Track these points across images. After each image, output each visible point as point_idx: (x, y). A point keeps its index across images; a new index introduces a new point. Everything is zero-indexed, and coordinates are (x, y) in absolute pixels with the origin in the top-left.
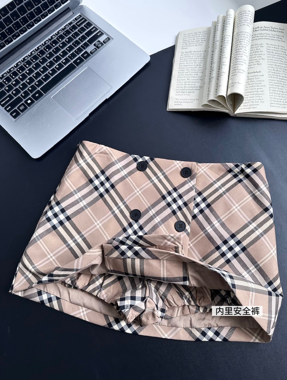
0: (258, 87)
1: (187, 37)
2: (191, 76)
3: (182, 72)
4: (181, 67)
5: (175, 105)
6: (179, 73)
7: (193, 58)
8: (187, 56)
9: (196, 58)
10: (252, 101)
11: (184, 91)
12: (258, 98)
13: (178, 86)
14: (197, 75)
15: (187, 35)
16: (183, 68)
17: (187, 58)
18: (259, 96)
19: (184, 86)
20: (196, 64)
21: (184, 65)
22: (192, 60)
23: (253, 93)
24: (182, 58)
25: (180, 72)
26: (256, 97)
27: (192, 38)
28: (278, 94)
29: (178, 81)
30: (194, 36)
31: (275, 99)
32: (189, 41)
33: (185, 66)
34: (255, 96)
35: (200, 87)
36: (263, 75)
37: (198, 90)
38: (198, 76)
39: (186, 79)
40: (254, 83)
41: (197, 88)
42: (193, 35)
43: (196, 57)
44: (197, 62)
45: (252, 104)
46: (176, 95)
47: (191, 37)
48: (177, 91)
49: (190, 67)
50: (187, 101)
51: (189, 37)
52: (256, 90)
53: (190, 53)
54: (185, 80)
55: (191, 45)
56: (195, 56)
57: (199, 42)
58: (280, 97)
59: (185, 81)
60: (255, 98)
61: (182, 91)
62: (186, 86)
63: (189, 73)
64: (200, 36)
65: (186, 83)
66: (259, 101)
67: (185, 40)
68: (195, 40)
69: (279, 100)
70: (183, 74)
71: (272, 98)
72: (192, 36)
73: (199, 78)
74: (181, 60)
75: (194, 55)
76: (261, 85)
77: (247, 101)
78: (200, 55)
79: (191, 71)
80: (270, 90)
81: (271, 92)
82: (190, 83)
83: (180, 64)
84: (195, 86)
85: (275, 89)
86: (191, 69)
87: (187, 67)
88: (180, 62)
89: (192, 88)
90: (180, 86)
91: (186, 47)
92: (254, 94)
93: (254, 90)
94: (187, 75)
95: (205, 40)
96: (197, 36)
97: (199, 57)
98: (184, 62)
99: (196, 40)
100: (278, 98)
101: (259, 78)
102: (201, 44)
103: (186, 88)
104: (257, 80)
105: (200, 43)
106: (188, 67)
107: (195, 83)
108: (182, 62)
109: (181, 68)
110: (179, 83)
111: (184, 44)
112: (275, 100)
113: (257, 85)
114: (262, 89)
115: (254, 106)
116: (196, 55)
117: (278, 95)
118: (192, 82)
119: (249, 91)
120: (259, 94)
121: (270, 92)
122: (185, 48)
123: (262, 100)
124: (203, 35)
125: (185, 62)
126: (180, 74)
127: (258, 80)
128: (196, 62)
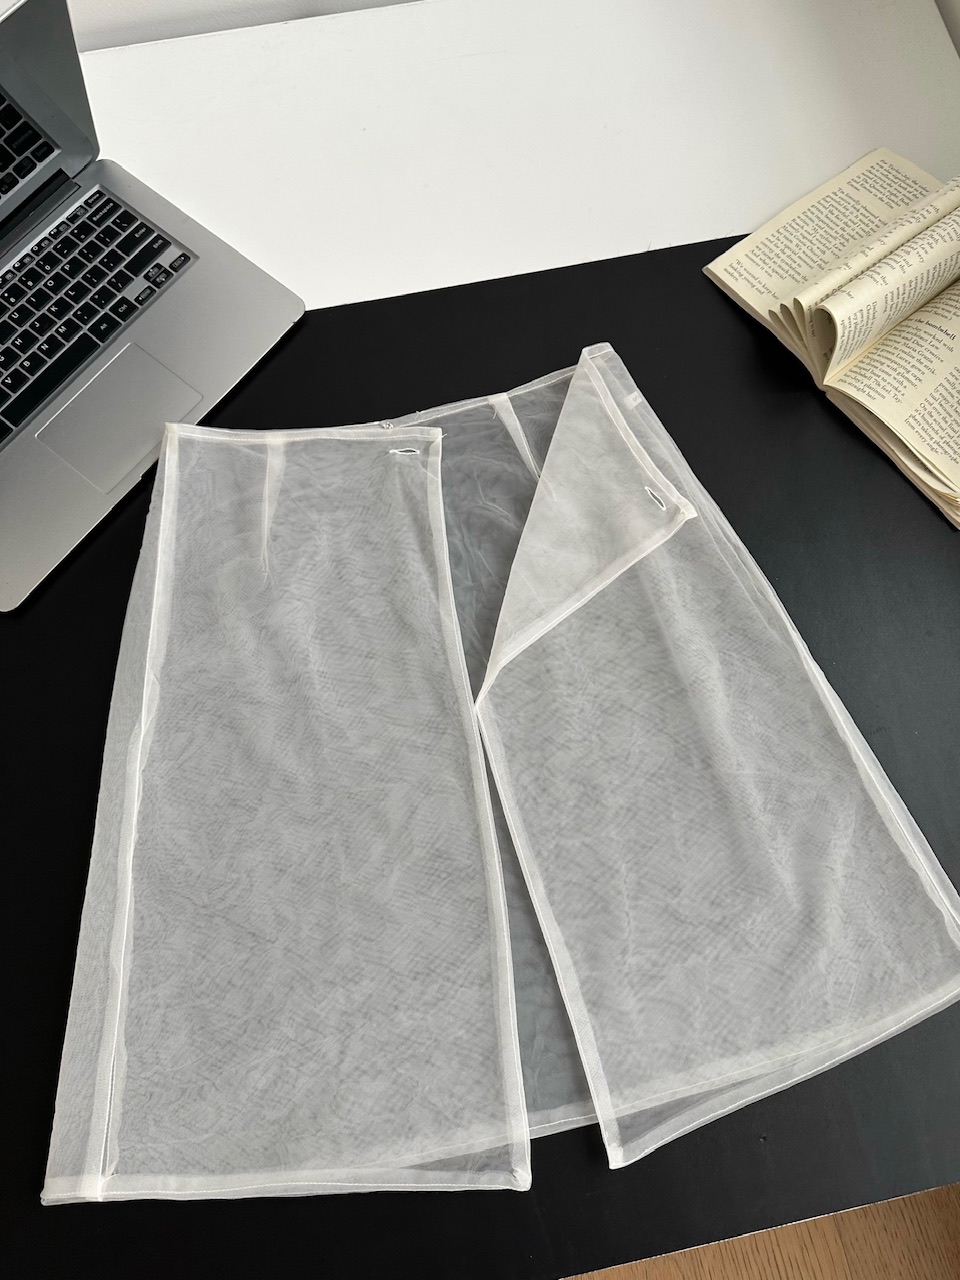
0: (918, 365)
1: (882, 170)
2: (808, 244)
3: (802, 224)
4: (809, 214)
5: (725, 270)
6: (794, 220)
7: (852, 217)
8: (842, 202)
9: (853, 222)
10: (879, 380)
11: (767, 261)
12: (896, 385)
13: (767, 242)
14: (824, 253)
15: (886, 167)
16: (811, 219)
17: (838, 207)
18: (902, 383)
19: (778, 251)
20: (841, 232)
21: (820, 215)
22: (843, 218)
23: (895, 366)
24: (828, 199)
25: (798, 221)
26: (895, 379)
27: (889, 182)
28: (948, 413)
29: (777, 235)
30: (896, 181)
31: (932, 416)
32: (878, 181)
33: (818, 218)
34: (894, 374)
35: (805, 278)
36: (951, 350)
37: (796, 280)
38: (822, 256)
39: (795, 242)
40: (918, 348)
41: (796, 276)
42: (896, 178)
43: (856, 221)
44: (848, 230)
45: (873, 385)
46: (747, 255)
47: (890, 176)
48: (757, 251)
49: (827, 228)
50: (755, 282)
51: (886, 173)
52: (909, 367)
53: (852, 203)
54: (791, 241)
55: (872, 190)
56: (857, 217)
57: (893, 198)
58: (946, 422)
59: (788, 243)
60: (890, 379)
61: (763, 257)
62: (781, 255)
63: (810, 238)
64: (909, 189)
65: (786, 250)
66: (893, 390)
67: (873, 171)
68: (889, 188)
69: (936, 428)
70: (800, 229)
71: (925, 409)
72: (893, 178)
73: (820, 262)
74: (822, 202)
75: (856, 213)
76: (928, 364)
77: (868, 374)
78: (867, 222)
79: (819, 238)
80: (936, 390)
81: (937, 396)
82: (793, 256)
83: (813, 206)
84: (798, 270)
85: (949, 398)
86: (824, 234)
87: (820, 224)
88: (819, 202)
89: (787, 268)
90: (772, 246)
91: (859, 187)
92: (895, 370)
93: (902, 363)
94: (804, 237)
95: (908, 204)
96: (903, 185)
97: (863, 226)
98: (823, 210)
99: (892, 190)
100: (940, 419)
101: (937, 348)
102: (893, 204)
103: (776, 259)
104: (930, 348)
105: (893, 201)
106: (823, 225)
107: (801, 263)
108: (820, 207)
109: (807, 216)
110: (772, 239)
111: (863, 177)
112: (927, 417)
113: (920, 357)
114: (923, 373)
115: (872, 393)
116: (861, 217)
117: (944, 414)
118: (799, 257)
119: (893, 358)
120: (908, 380)
121: (934, 394)
122: (856, 188)
123: (900, 396)
124: (915, 193)
125: (826, 212)
126: (794, 225)
127: (933, 350)
128: (846, 228)
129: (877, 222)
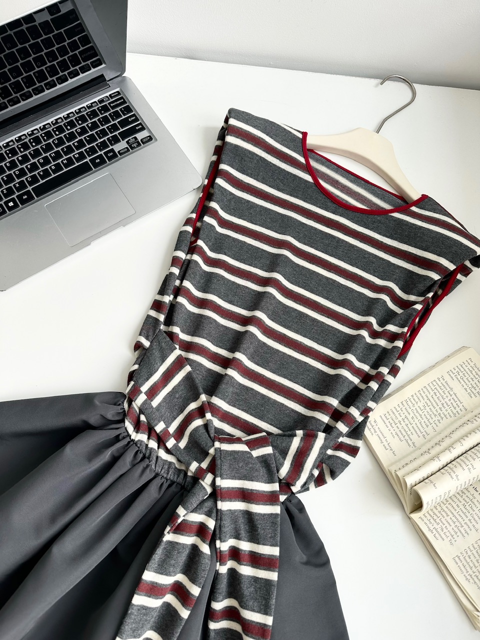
0: (469, 523)
1: (469, 366)
2: (419, 418)
3: (417, 400)
4: (422, 393)
6: (412, 396)
9: (447, 404)
10: (444, 527)
11: (393, 425)
12: (453, 533)
13: (395, 411)
14: (427, 426)
15: (472, 364)
16: (422, 397)
17: (440, 390)
18: (456, 533)
19: (400, 419)
20: (439, 411)
22: (442, 400)
24: (435, 383)
25: (415, 397)
27: (472, 376)
29: (401, 405)
33: (427, 396)
34: (453, 526)
35: (414, 444)
37: (409, 444)
38: (426, 429)
40: (471, 512)
42: (477, 374)
44: (443, 410)
45: (439, 530)
46: (381, 417)
47: (473, 372)
48: (387, 415)
49: (431, 407)
50: (384, 440)
51: (471, 369)
52: (463, 523)
53: (449, 389)
54: (409, 413)
55: (461, 381)
56: (450, 400)
60: (450, 528)
61: (391, 422)
62: (402, 422)
63: (421, 413)
65: (406, 420)
66: (450, 537)
67: (463, 366)
68: (471, 382)
70: (416, 404)
71: (467, 553)
73: (424, 433)
74: (431, 385)
75: (449, 397)
76: (475, 524)
77: (438, 521)
78: (455, 406)
79: (426, 413)
80: (476, 542)
82: (409, 425)
83: (425, 387)
84: (411, 436)
86: (429, 411)
89: (404, 433)
90: (397, 414)
92: (454, 523)
93: (460, 519)
94: (417, 412)
97: (452, 408)
102: (472, 395)
103: (398, 425)
104: (478, 513)
105: (473, 392)
106: (429, 404)
107: (414, 432)
108: (429, 389)
110: (399, 409)
111: (457, 369)
112: (467, 558)
113: (471, 518)
114: (471, 530)
115: (437, 535)
118: (413, 427)
119: (455, 513)
120: (460, 531)
122: (452, 377)
123: (453, 541)
125: (432, 393)
126: (412, 400)
129: (461, 407)
